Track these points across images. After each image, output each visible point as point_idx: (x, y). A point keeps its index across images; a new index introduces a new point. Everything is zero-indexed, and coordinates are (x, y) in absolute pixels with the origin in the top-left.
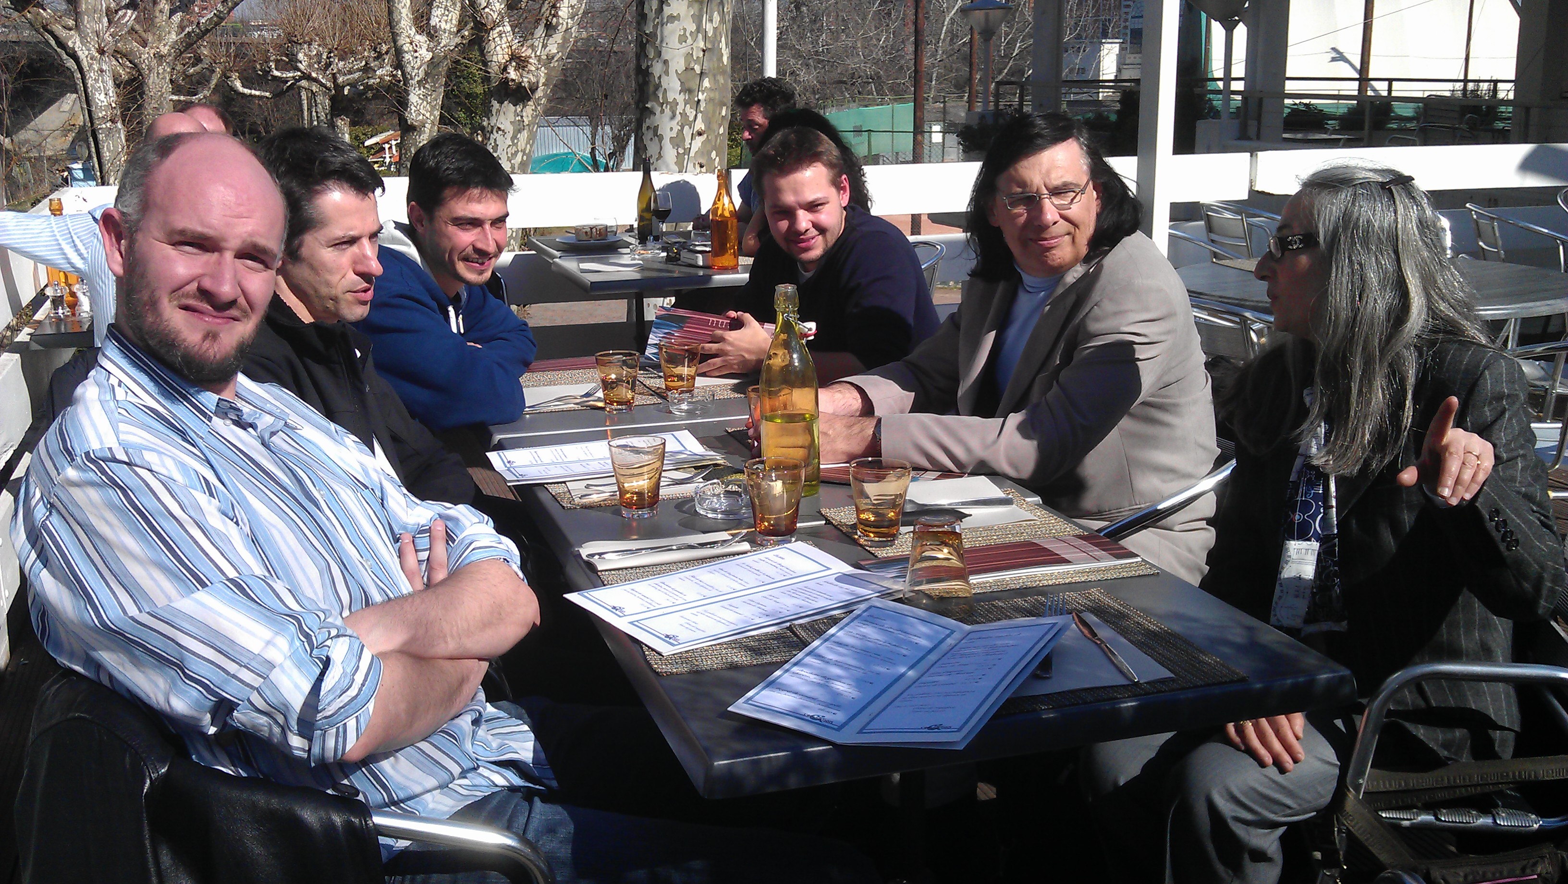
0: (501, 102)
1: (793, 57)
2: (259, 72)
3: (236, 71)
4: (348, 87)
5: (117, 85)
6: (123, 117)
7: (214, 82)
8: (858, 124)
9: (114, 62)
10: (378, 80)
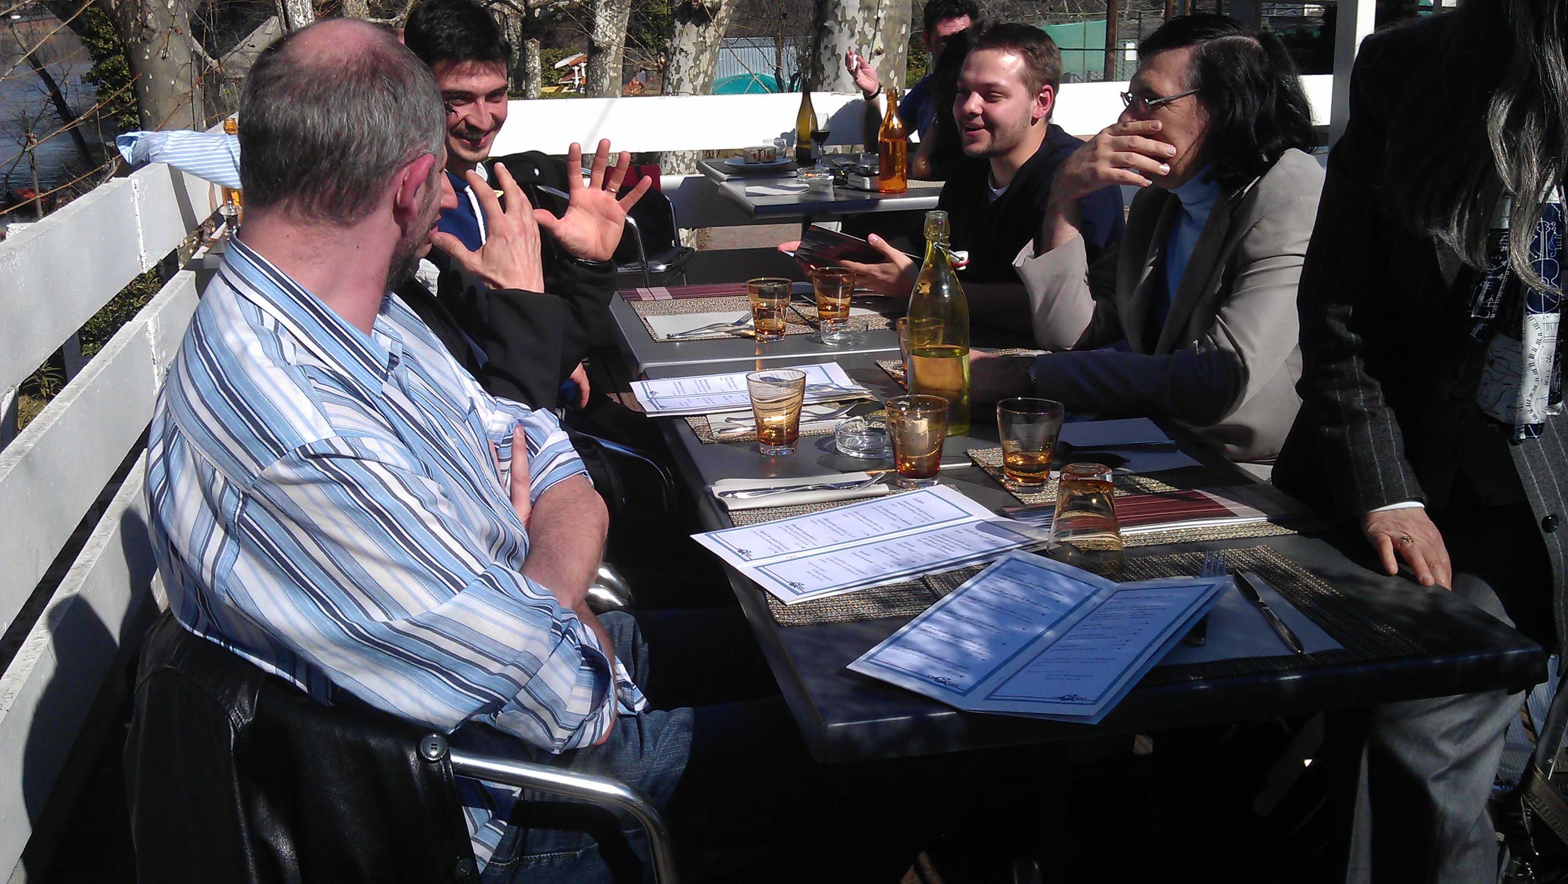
0: (684, 23)
4: (539, 10)
5: (316, 9)
10: (568, 3)
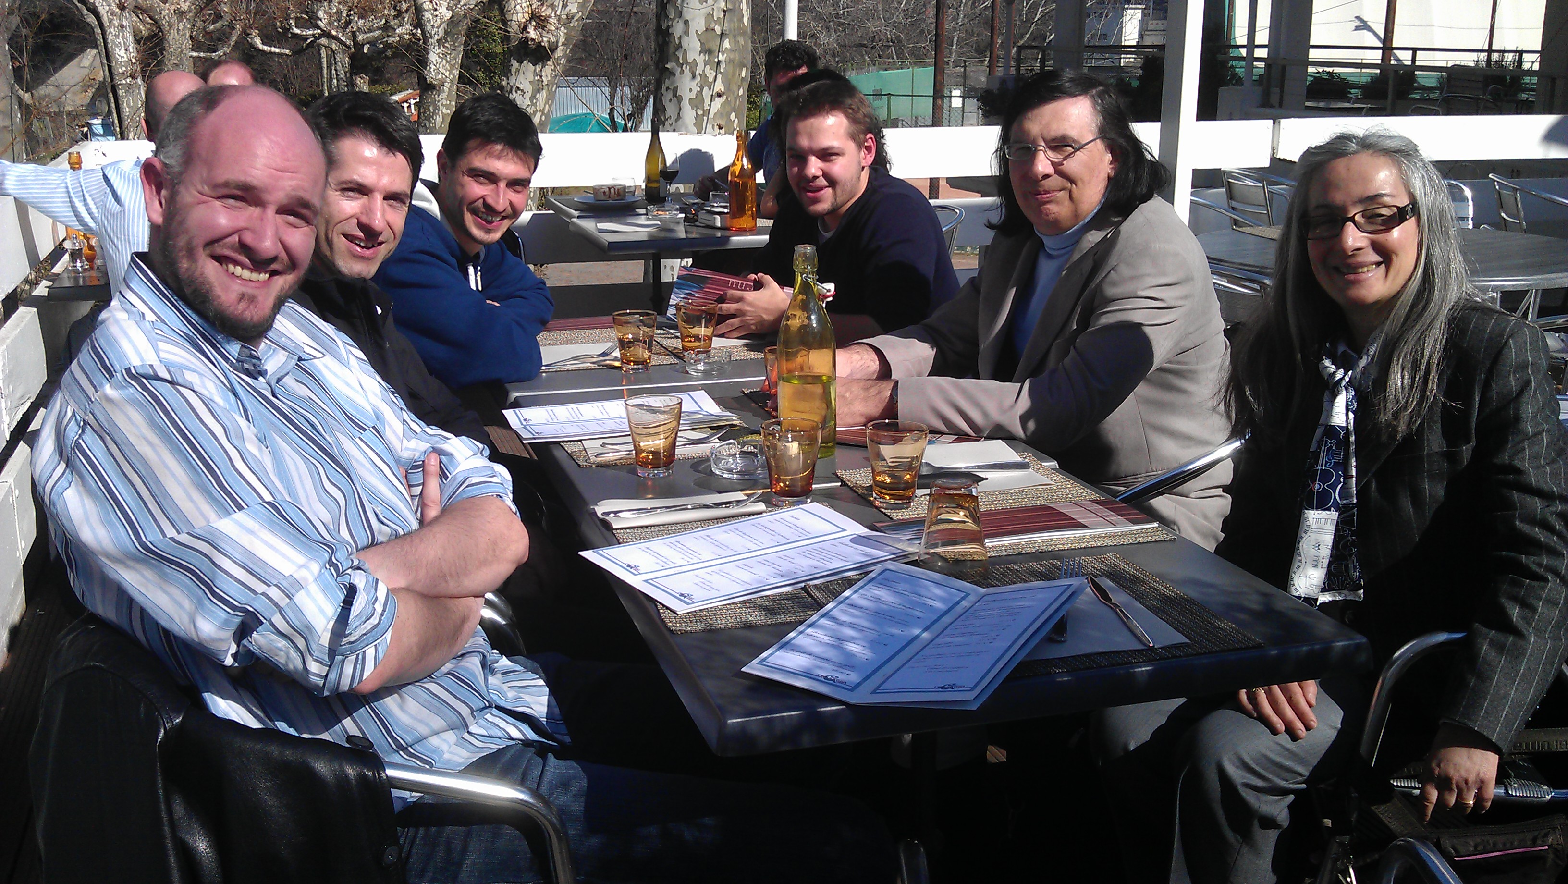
0: (520, 62)
1: (814, 19)
2: (279, 30)
3: (256, 28)
4: (368, 45)
5: (137, 41)
6: (143, 72)
7: (234, 38)
8: (878, 88)
9: (135, 18)
10: (398, 39)
